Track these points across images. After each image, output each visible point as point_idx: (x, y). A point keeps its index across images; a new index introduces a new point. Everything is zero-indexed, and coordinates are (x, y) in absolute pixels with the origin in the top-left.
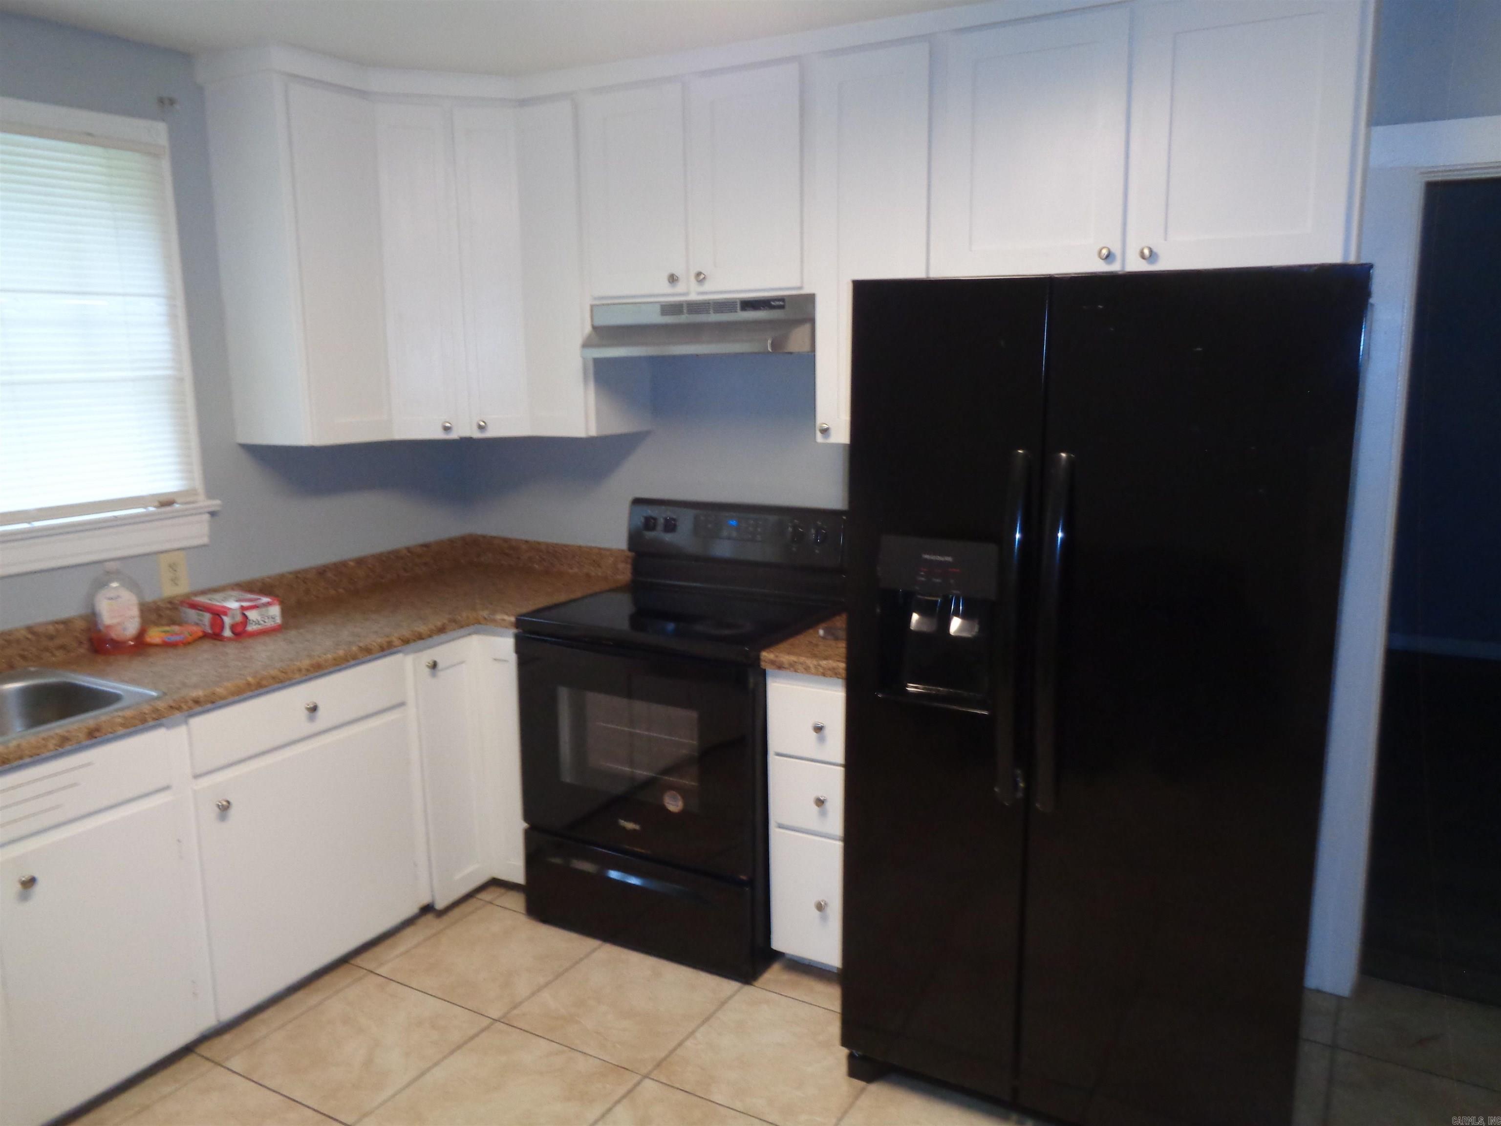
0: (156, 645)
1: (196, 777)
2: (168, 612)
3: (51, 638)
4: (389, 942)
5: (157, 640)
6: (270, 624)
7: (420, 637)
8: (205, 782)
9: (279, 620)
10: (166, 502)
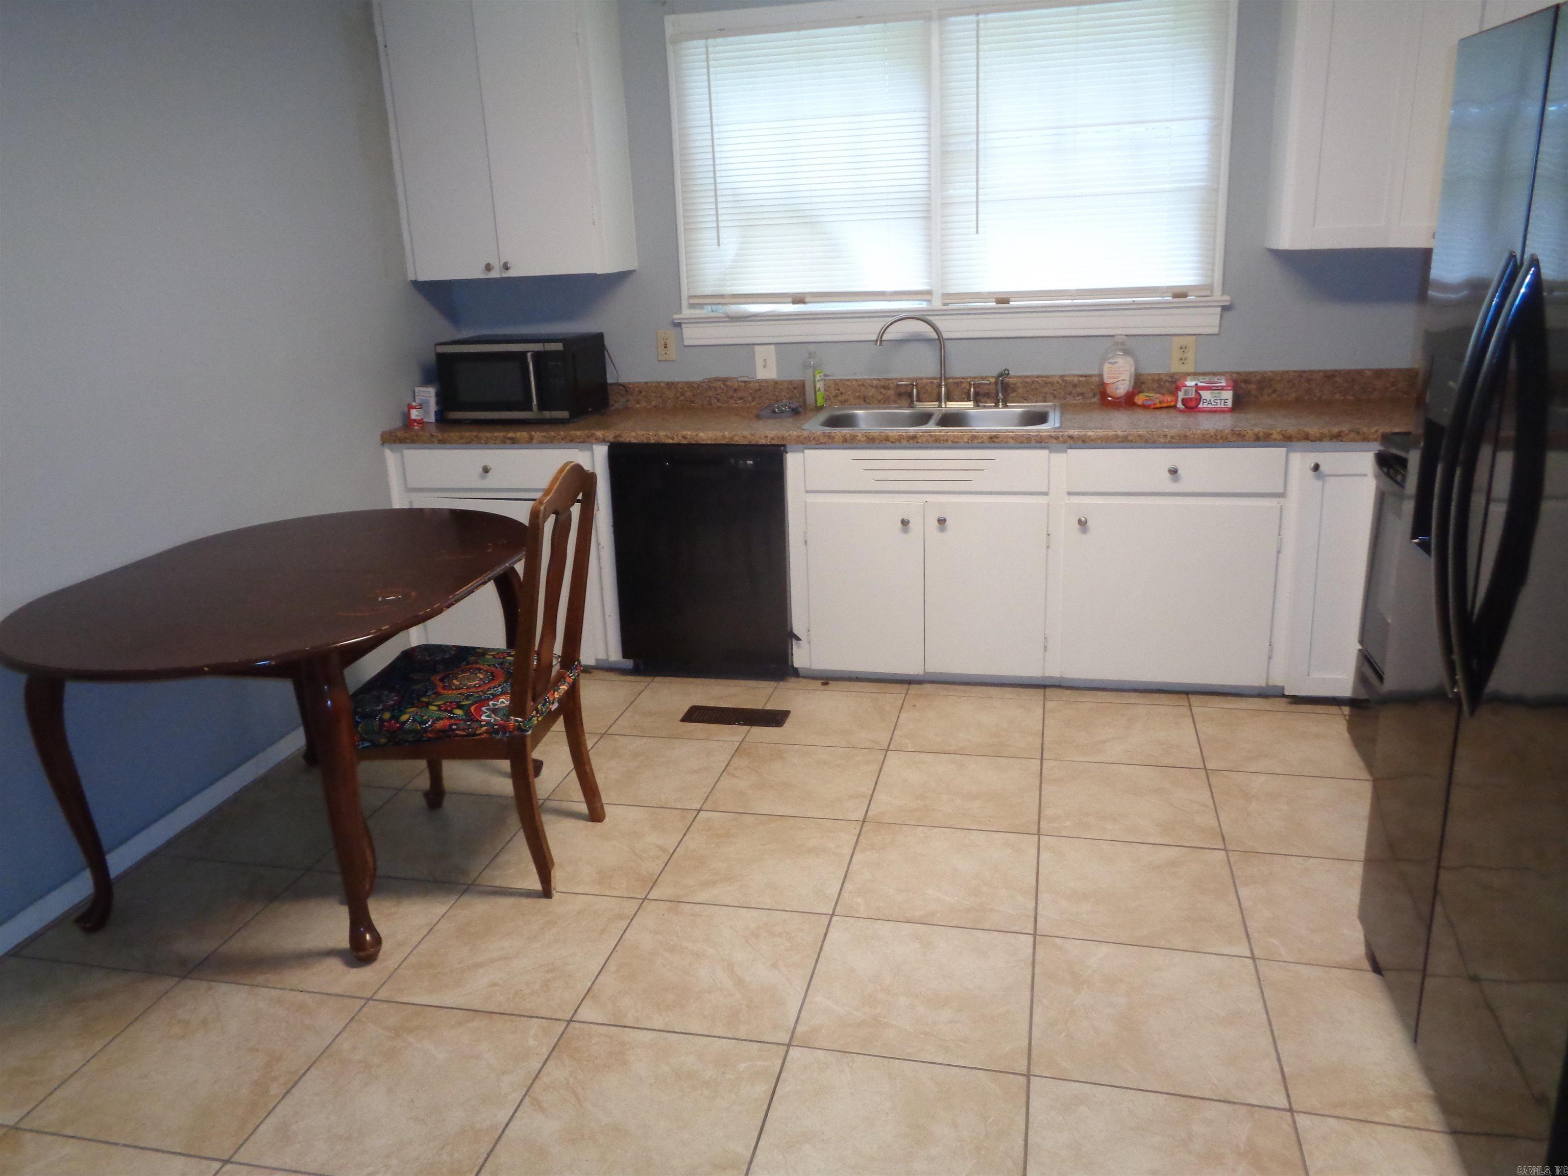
0: (1139, 406)
1: (1069, 494)
2: (1167, 384)
3: (1075, 386)
4: (1222, 698)
5: (1140, 403)
6: (1220, 405)
7: (1307, 438)
8: (1075, 500)
9: (1230, 404)
10: (1180, 294)
